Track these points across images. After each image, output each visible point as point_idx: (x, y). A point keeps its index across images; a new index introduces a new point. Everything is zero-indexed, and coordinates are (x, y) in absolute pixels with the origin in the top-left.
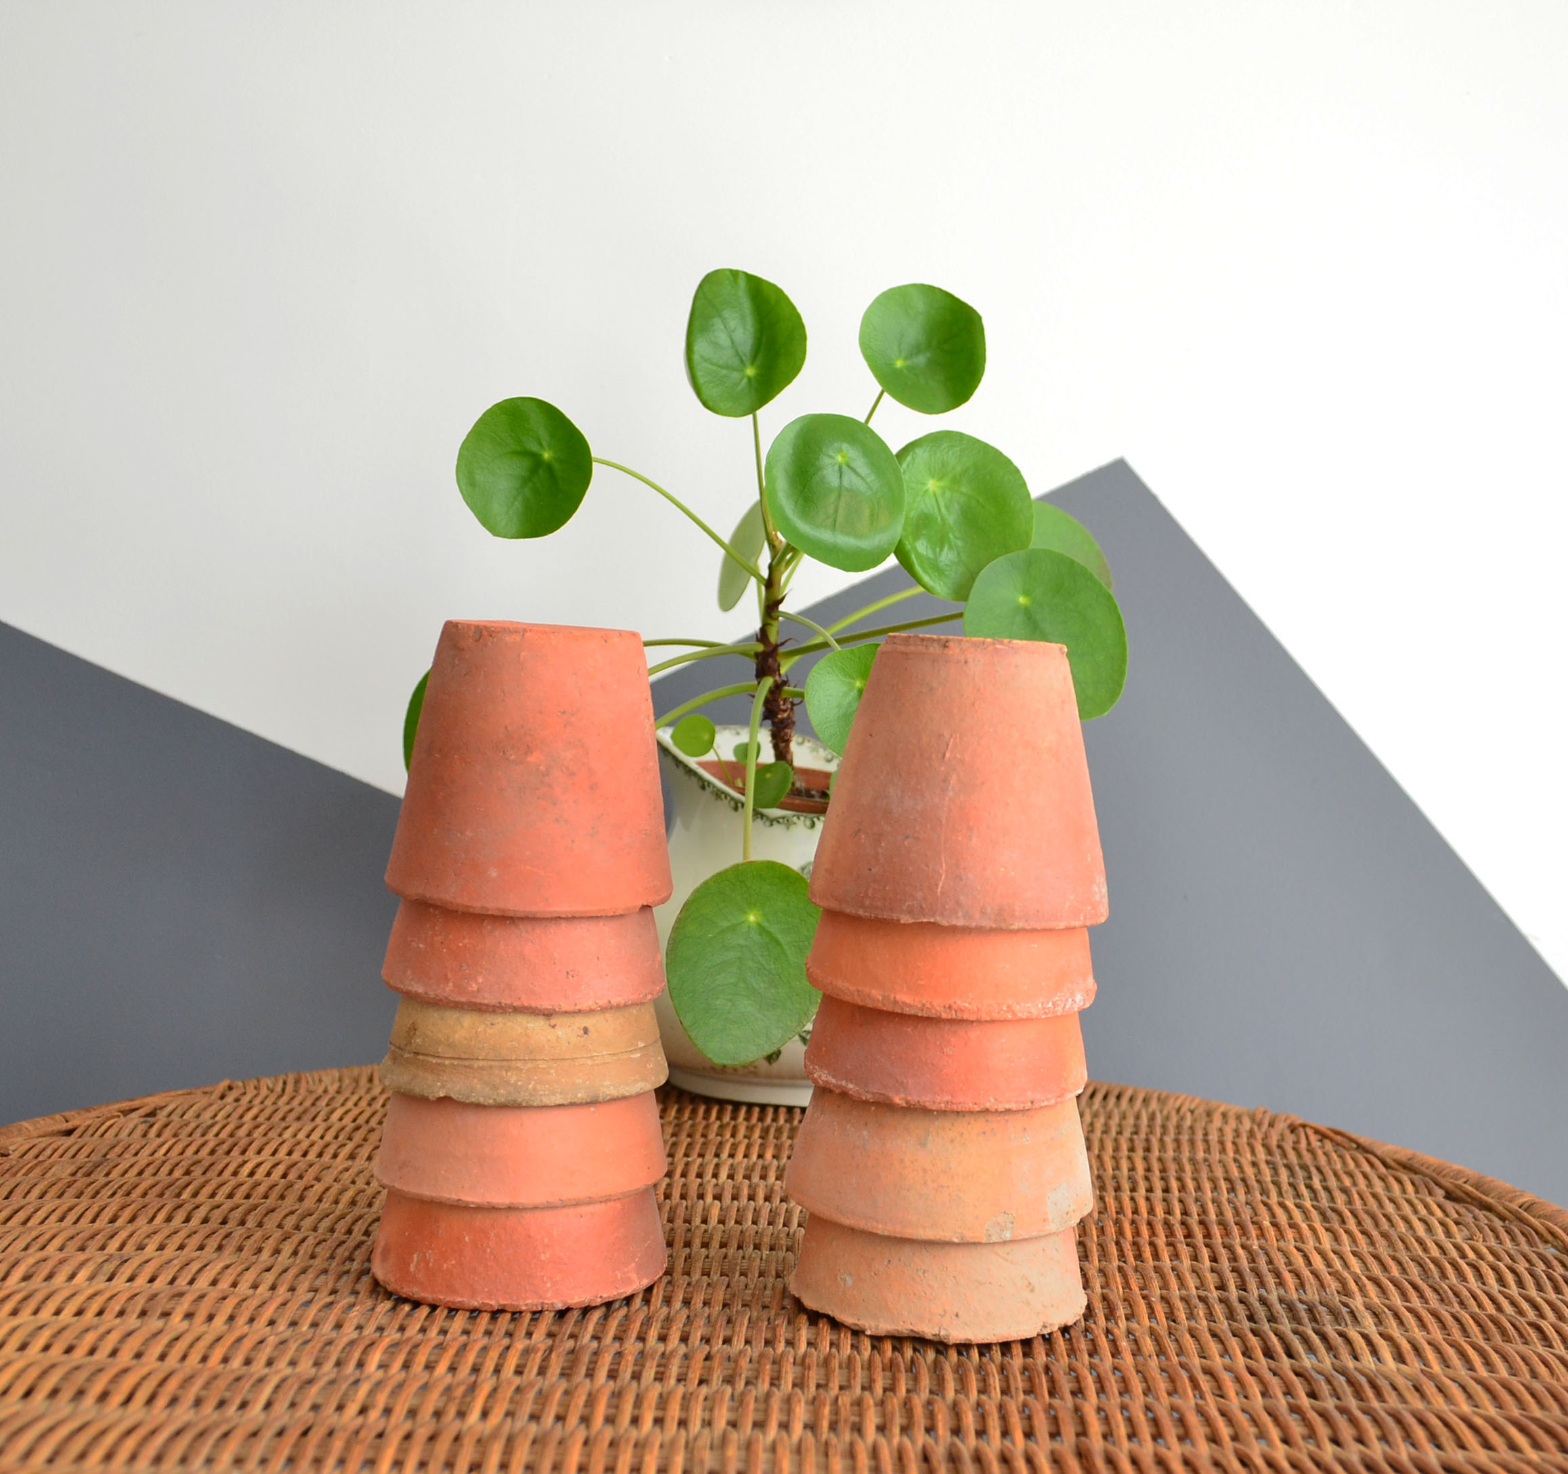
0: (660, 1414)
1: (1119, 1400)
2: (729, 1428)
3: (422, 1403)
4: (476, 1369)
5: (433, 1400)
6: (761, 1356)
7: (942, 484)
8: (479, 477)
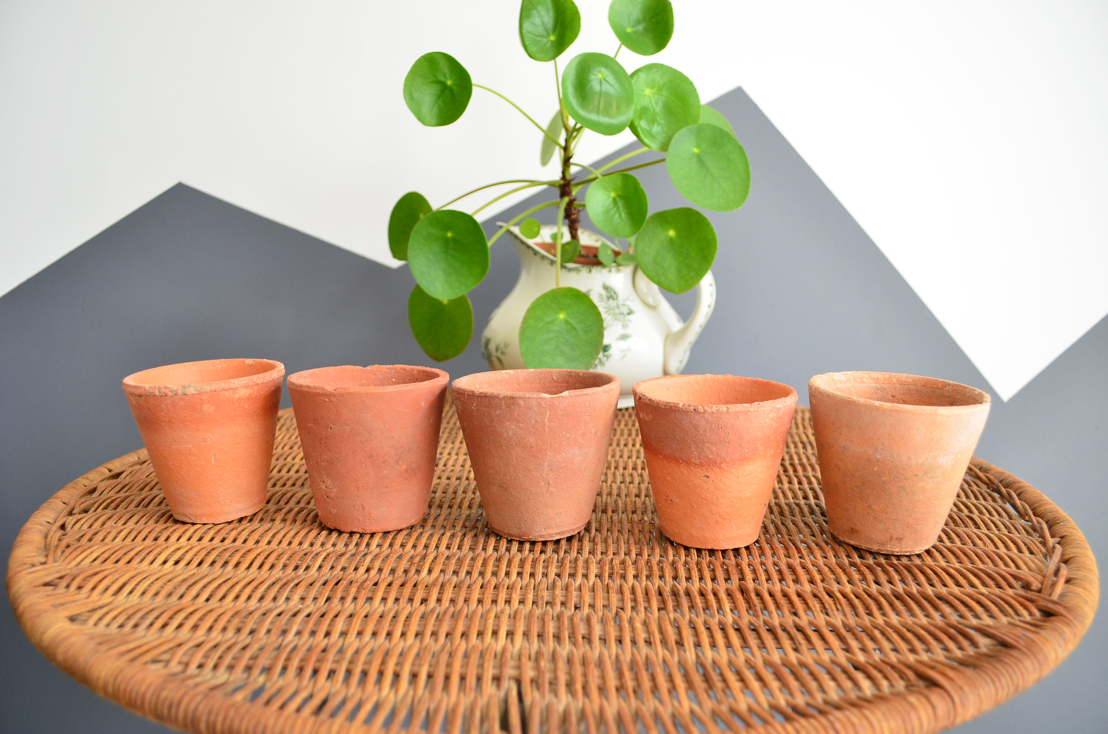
0: (520, 570)
2: (557, 577)
4: (426, 547)
5: (404, 564)
7: (653, 91)
8: (415, 95)
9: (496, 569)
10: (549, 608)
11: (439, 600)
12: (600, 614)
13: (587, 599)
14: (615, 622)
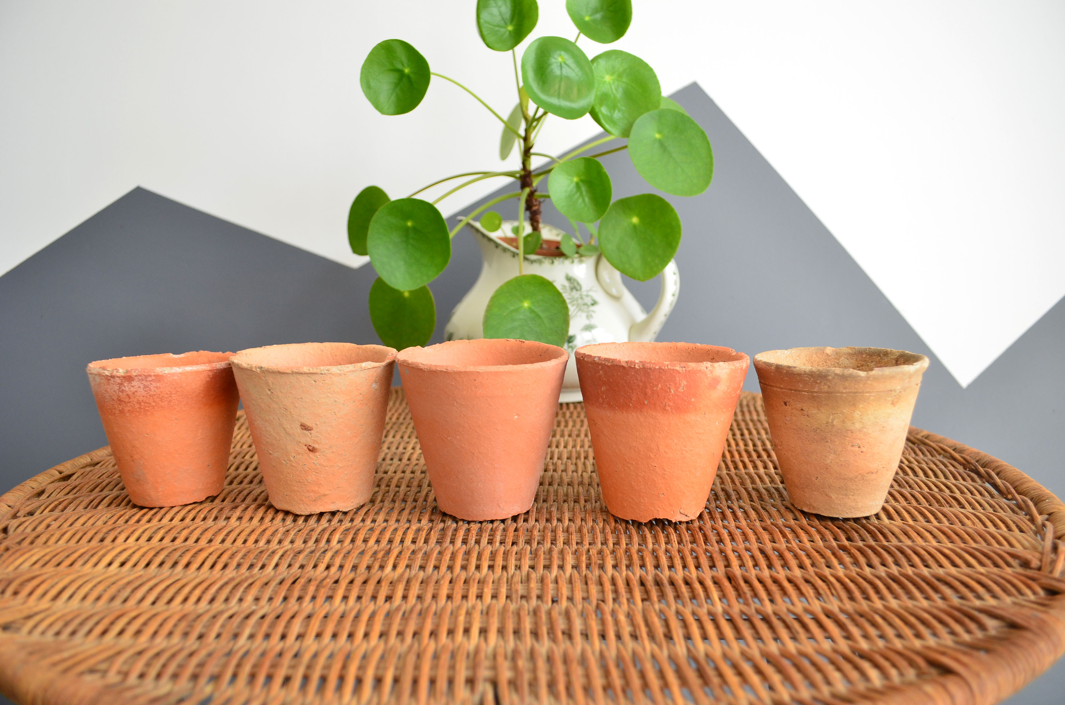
0: (491, 563)
1: (743, 544)
2: (531, 570)
3: (361, 562)
4: (390, 541)
5: (367, 560)
6: (545, 528)
7: (612, 77)
8: (373, 84)
9: (465, 562)
10: (524, 602)
11: (405, 597)
12: (580, 607)
13: (565, 592)
14: (596, 615)
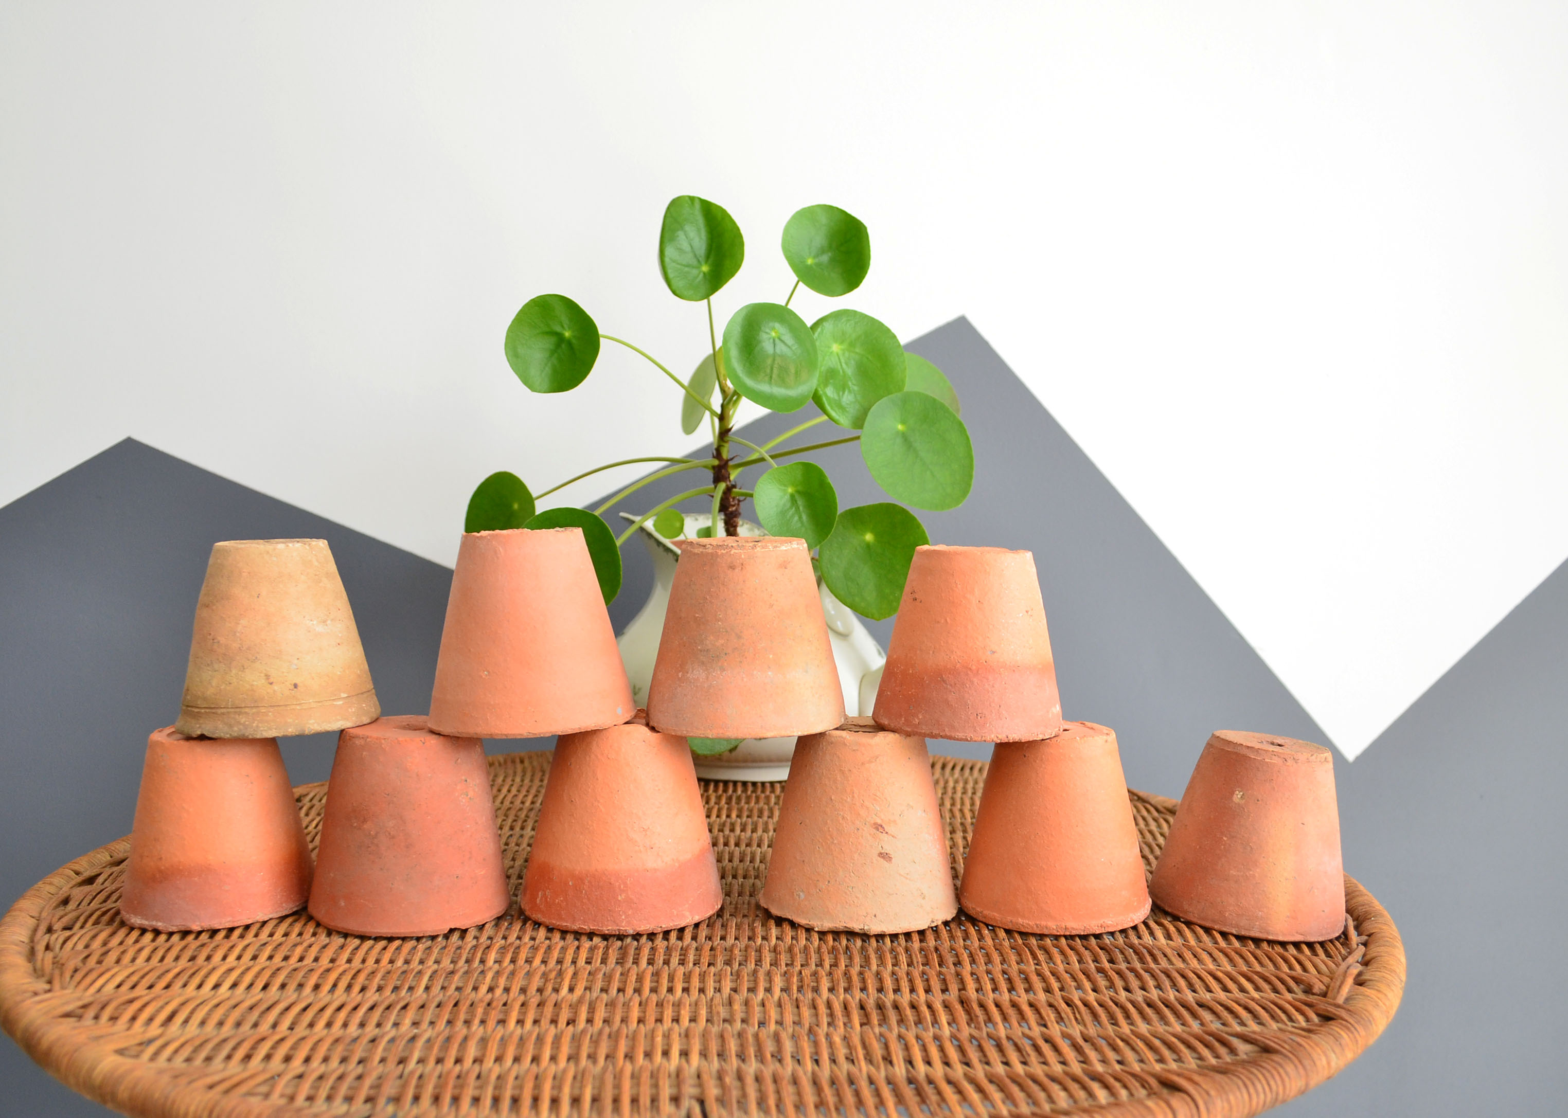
0: (686, 985)
1: (985, 968)
2: (733, 992)
3: (529, 983)
4: (560, 962)
6: (747, 947)
7: (842, 347)
8: (521, 351)
9: (654, 984)
10: (727, 1025)
11: (590, 1021)
12: (790, 1030)
13: (773, 1014)
14: (809, 1038)
